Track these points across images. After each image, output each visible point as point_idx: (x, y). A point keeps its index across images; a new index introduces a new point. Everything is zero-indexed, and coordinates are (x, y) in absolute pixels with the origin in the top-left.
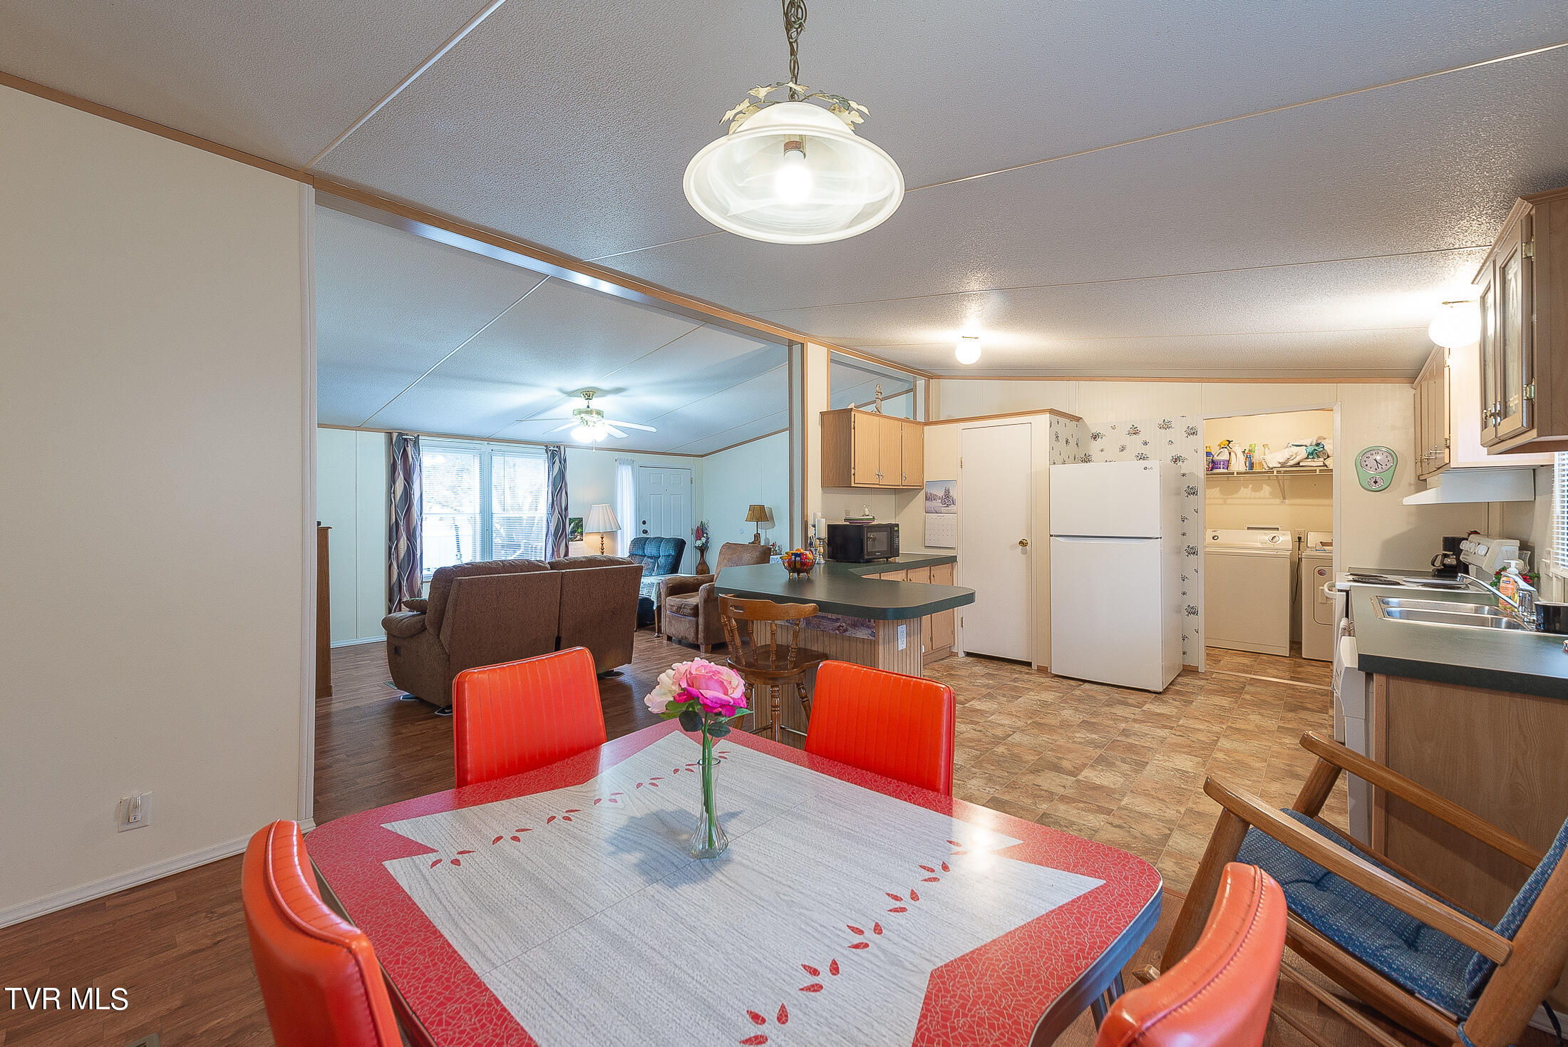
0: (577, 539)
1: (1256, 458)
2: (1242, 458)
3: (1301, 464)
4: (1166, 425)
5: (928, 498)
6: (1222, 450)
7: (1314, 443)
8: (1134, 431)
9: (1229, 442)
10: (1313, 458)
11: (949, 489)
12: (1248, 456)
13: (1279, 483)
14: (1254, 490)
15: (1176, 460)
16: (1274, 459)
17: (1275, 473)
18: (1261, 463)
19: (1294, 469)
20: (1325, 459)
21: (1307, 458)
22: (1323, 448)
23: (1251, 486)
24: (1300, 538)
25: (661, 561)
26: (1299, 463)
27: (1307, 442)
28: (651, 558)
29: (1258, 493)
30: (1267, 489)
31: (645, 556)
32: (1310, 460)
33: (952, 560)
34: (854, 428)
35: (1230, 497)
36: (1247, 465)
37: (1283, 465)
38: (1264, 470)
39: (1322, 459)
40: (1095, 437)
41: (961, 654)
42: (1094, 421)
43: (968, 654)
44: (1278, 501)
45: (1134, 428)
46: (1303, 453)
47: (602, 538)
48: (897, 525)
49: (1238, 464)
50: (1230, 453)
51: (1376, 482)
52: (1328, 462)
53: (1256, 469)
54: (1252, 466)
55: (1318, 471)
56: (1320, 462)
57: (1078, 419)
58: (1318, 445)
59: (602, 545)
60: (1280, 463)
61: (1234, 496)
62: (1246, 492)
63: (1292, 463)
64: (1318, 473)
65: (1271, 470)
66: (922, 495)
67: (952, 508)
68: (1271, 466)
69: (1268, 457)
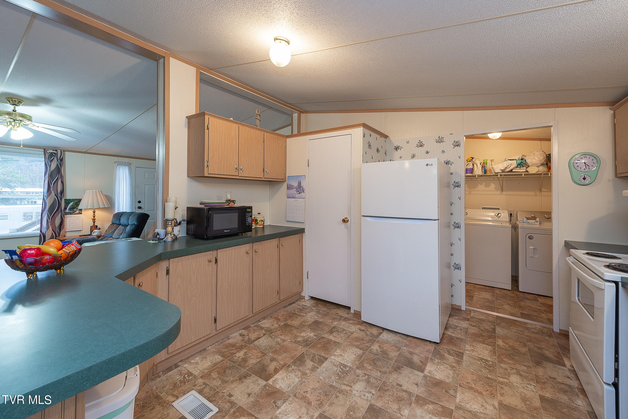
0: (76, 213)
1: (488, 167)
2: (480, 167)
3: (513, 171)
4: (440, 140)
5: (289, 187)
6: (469, 163)
7: (520, 159)
8: (421, 145)
9: (473, 158)
10: (520, 167)
11: (300, 182)
12: (484, 167)
13: (500, 182)
14: (486, 186)
15: (447, 163)
16: (498, 168)
17: (499, 176)
18: (490, 170)
19: (510, 173)
20: (526, 168)
21: (517, 167)
22: (526, 161)
23: (484, 184)
24: (511, 214)
25: (128, 228)
26: (512, 170)
27: (517, 157)
28: (123, 226)
29: (488, 188)
30: (493, 186)
31: (121, 224)
32: (518, 168)
33: (301, 231)
34: (208, 129)
35: (472, 190)
36: (483, 171)
37: (503, 171)
38: (492, 174)
39: (525, 168)
40: (397, 148)
41: (307, 298)
42: (396, 139)
43: (312, 298)
44: (498, 192)
45: (420, 142)
46: (514, 164)
47: (94, 212)
48: (251, 208)
49: (478, 171)
50: (473, 165)
51: (584, 179)
52: (528, 169)
53: (488, 173)
54: (485, 172)
55: (523, 175)
56: (523, 170)
57: (386, 137)
58: (522, 159)
59: (94, 217)
60: (501, 170)
61: (475, 189)
62: (481, 187)
63: (508, 170)
64: (523, 176)
65: (496, 174)
66: (285, 185)
67: (302, 194)
68: (496, 172)
69: (495, 167)
